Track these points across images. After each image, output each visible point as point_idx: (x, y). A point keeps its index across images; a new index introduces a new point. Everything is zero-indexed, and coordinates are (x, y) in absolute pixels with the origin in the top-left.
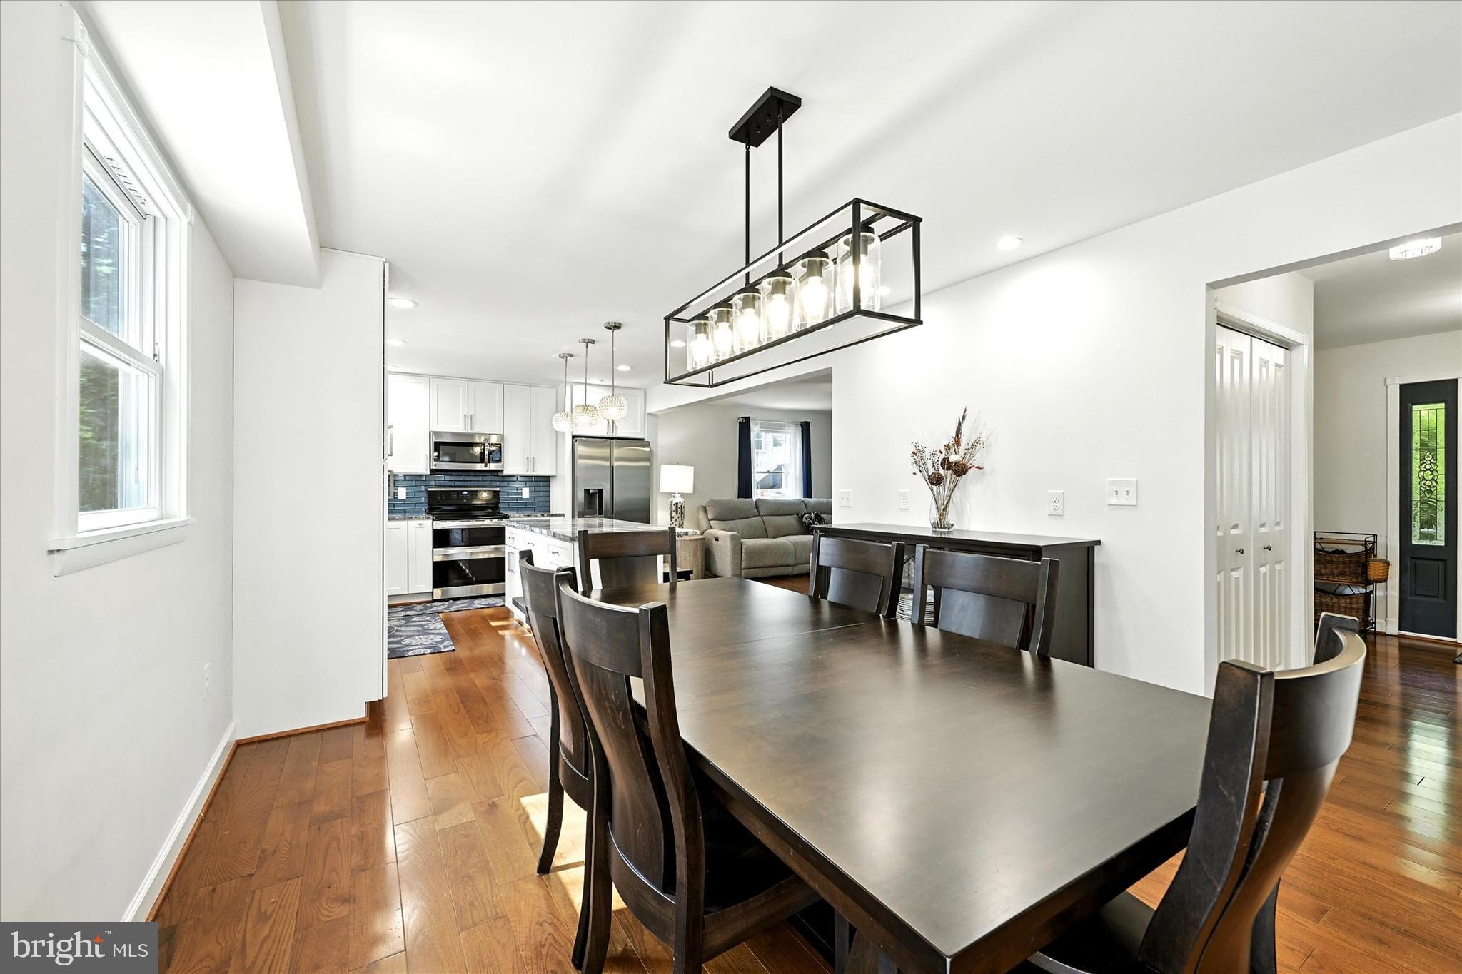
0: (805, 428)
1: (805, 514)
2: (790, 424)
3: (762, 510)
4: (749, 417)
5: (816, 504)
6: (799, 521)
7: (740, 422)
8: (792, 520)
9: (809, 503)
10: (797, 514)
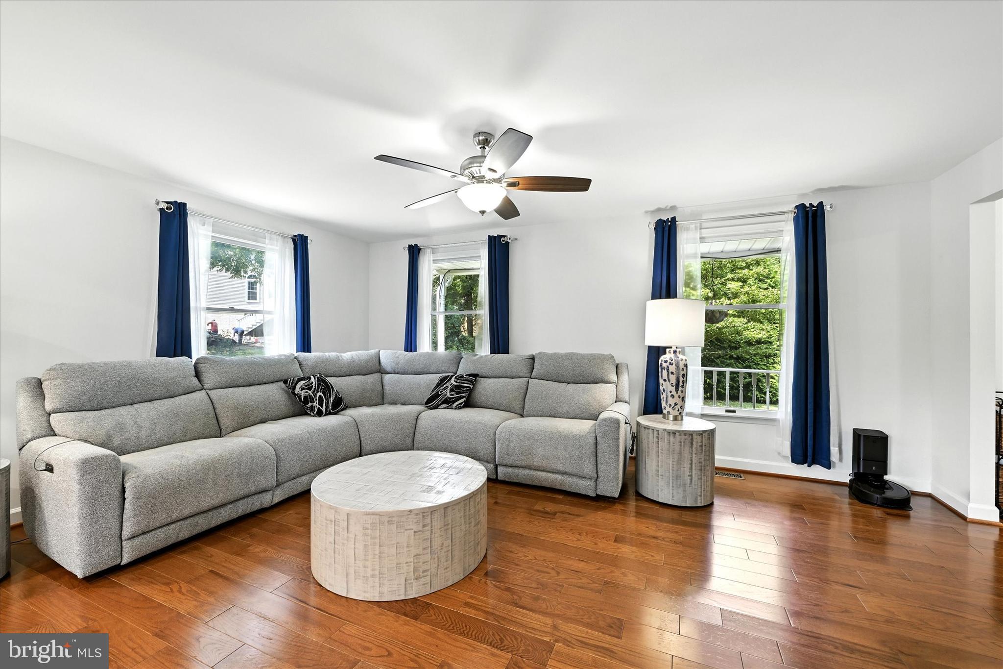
0: (300, 245)
1: (300, 380)
2: (274, 236)
3: (209, 378)
4: (184, 205)
5: (318, 361)
6: (287, 392)
7: (161, 210)
8: (275, 393)
9: (306, 359)
10: (285, 382)
